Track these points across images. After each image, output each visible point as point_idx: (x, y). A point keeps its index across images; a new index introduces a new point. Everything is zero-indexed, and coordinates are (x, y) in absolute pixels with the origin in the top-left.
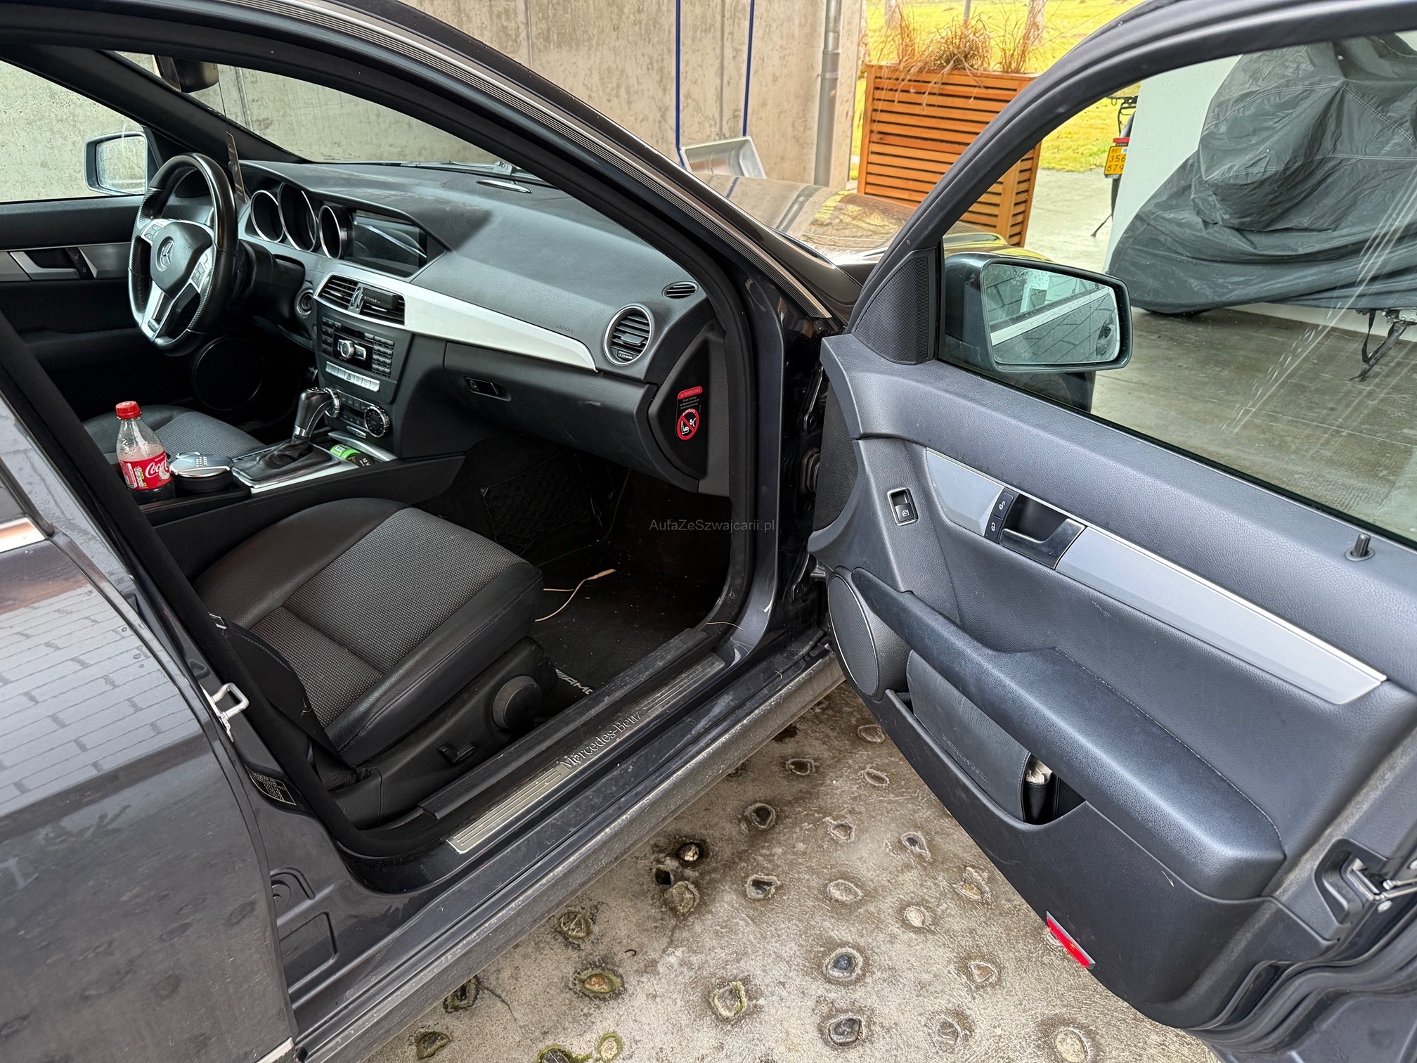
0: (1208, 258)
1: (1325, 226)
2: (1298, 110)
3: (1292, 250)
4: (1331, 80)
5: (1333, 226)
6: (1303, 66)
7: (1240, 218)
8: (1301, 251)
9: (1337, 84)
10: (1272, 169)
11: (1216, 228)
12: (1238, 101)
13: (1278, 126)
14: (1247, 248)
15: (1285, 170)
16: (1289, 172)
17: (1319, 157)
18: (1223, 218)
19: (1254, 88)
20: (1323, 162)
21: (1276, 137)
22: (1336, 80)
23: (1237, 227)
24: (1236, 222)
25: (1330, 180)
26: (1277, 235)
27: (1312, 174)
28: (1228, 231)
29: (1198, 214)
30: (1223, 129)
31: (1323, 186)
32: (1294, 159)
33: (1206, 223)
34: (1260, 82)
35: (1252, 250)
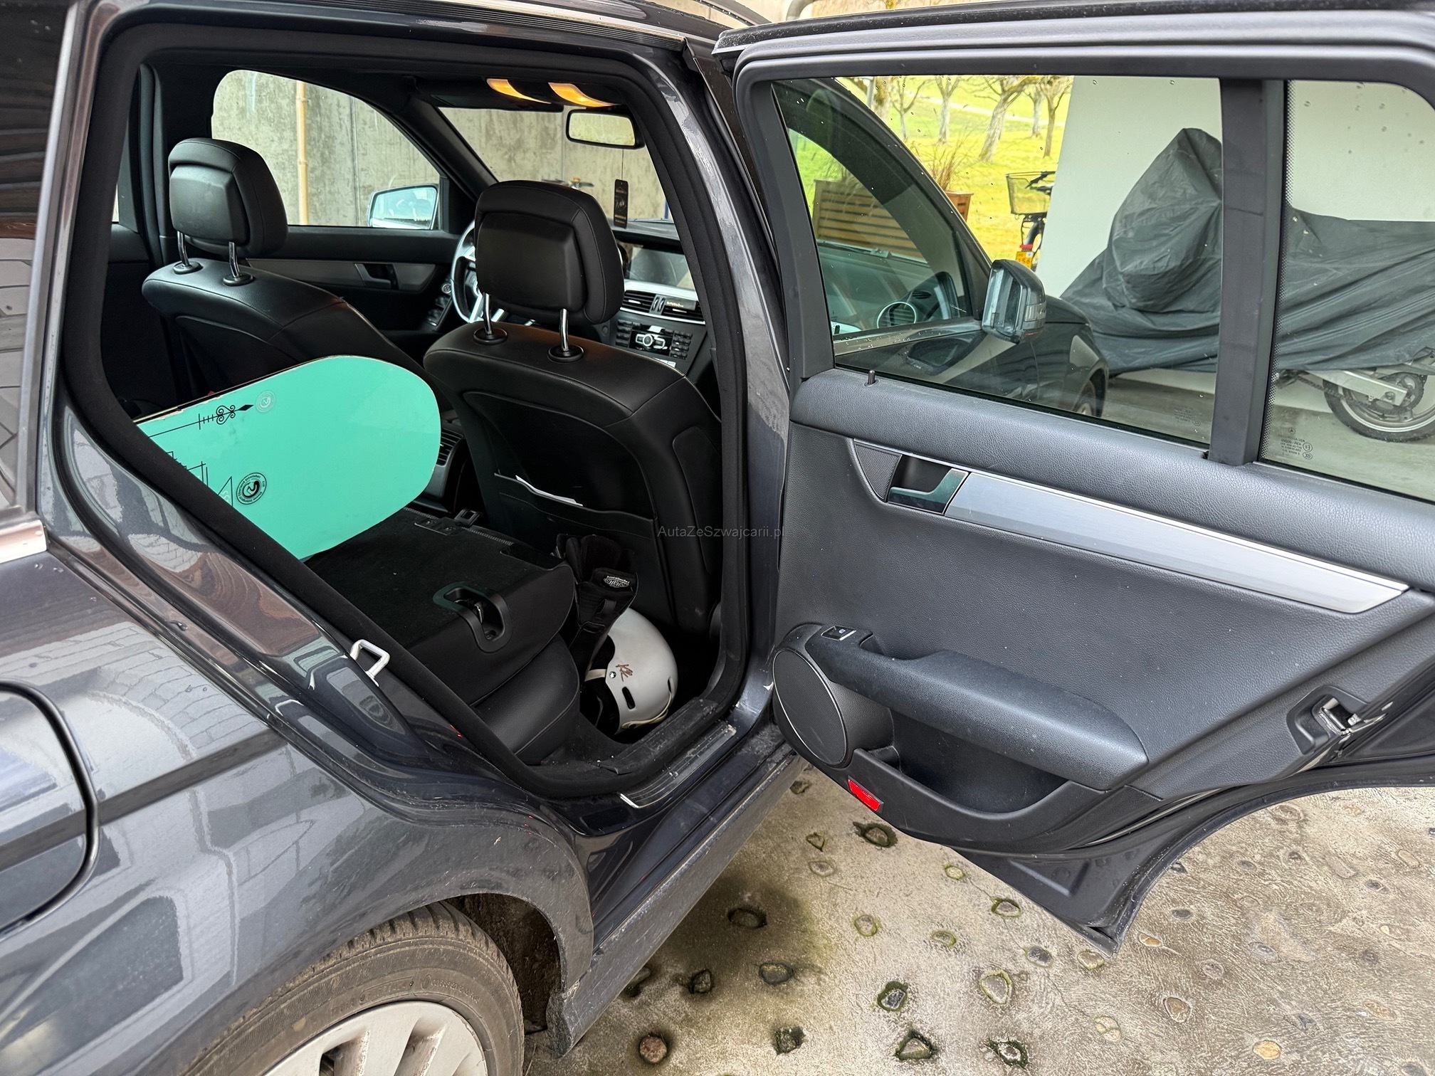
0: (1116, 333)
1: (1206, 310)
2: (1188, 222)
3: (1183, 327)
4: (1208, 202)
5: (1211, 309)
6: (1189, 191)
7: (1145, 301)
8: (1189, 328)
9: (1215, 204)
10: (1172, 265)
11: (1124, 310)
12: (1142, 214)
13: (1173, 233)
14: (1149, 325)
15: (1181, 265)
16: (1184, 267)
17: (1203, 257)
18: (1130, 302)
19: (1153, 206)
20: (1205, 261)
21: (1174, 241)
22: (1213, 201)
23: (1142, 309)
24: (1141, 304)
25: (1209, 275)
26: (1170, 315)
27: (1198, 268)
28: (1134, 312)
29: (1109, 299)
30: (1131, 234)
31: (1204, 279)
32: (1186, 258)
33: (1115, 306)
34: (1157, 201)
35: (1153, 327)
